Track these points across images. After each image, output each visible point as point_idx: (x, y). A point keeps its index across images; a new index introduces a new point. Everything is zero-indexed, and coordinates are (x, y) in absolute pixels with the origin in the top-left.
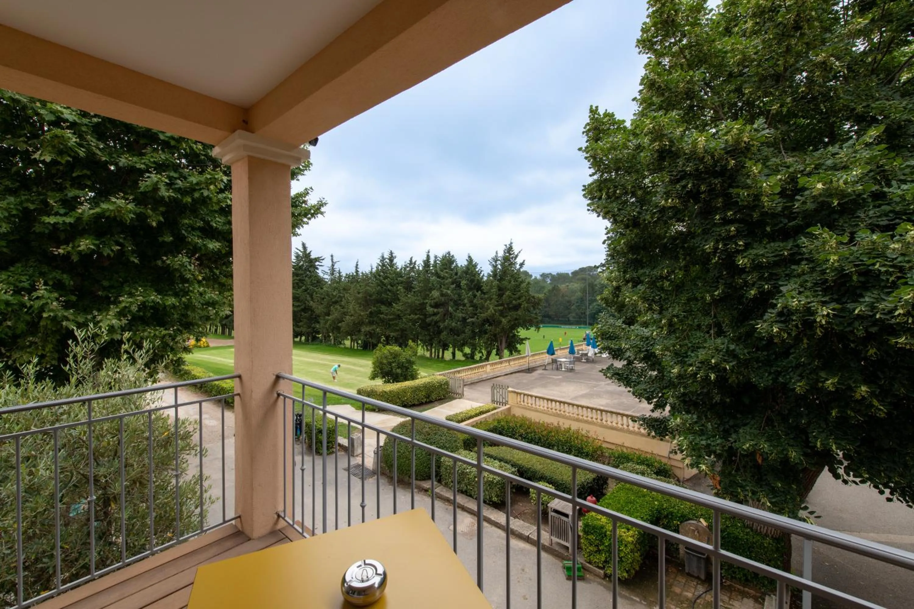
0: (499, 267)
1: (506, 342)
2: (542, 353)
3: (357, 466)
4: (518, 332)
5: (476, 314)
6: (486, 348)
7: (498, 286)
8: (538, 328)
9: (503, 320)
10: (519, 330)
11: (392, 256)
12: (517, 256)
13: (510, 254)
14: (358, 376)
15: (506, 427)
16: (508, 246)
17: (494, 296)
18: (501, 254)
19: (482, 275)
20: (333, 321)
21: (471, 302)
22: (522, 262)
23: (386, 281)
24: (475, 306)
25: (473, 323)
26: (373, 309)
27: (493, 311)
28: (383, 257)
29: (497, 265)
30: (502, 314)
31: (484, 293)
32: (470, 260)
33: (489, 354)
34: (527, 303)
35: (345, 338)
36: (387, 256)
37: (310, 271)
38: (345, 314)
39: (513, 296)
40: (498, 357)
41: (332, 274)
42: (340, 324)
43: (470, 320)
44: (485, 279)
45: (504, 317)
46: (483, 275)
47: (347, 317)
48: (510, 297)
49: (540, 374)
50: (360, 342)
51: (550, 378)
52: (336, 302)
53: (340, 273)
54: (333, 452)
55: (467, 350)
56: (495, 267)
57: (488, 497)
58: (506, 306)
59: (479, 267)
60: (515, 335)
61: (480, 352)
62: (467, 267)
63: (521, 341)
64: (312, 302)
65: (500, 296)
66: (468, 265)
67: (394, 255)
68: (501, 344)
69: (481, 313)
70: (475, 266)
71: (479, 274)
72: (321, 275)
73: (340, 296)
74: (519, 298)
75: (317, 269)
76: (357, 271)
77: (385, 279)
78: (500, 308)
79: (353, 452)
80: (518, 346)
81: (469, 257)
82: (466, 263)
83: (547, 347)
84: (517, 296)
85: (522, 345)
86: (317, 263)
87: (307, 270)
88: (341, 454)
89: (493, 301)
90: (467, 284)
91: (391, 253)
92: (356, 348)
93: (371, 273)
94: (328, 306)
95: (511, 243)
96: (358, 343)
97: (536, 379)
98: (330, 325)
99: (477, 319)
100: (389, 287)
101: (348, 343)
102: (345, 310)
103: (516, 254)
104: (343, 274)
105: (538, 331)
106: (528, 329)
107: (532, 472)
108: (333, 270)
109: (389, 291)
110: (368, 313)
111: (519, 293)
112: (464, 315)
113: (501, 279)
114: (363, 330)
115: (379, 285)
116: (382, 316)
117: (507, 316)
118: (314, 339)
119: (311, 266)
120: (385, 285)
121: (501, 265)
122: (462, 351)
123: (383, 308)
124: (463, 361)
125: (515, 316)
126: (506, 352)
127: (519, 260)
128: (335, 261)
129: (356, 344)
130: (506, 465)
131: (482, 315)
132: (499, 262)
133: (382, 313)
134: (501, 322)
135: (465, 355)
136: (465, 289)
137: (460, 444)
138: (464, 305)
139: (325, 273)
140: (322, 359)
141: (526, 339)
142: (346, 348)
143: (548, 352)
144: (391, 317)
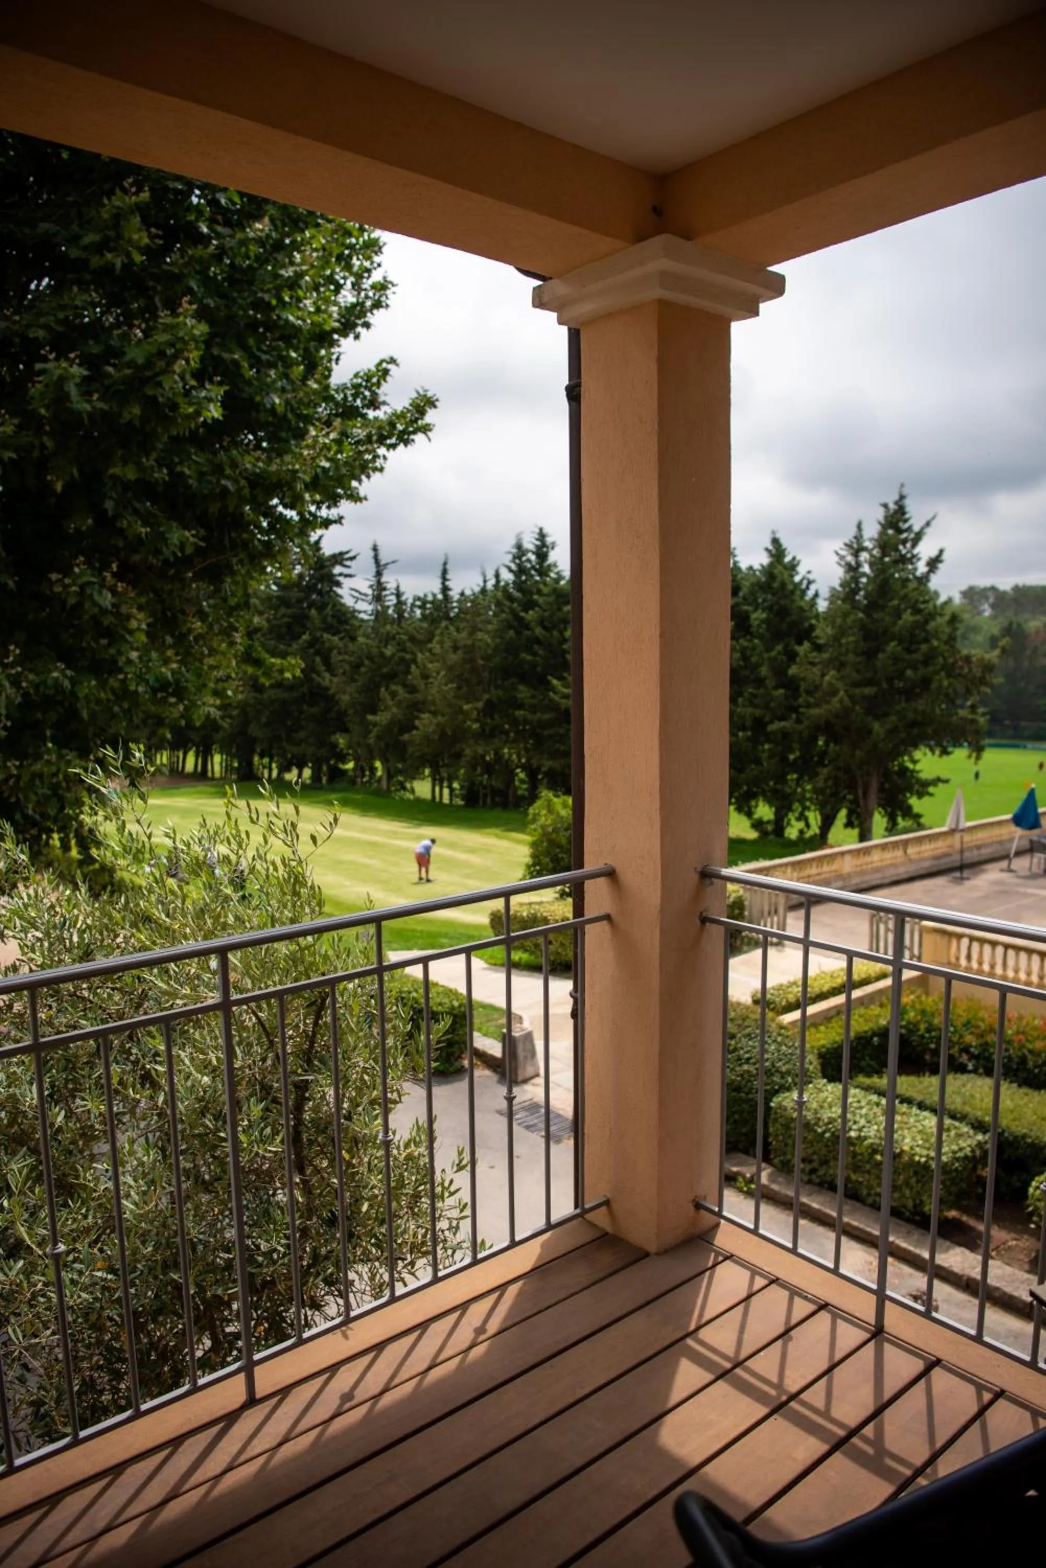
0: (866, 569)
1: (881, 790)
2: (1000, 823)
3: (532, 1107)
4: (915, 762)
5: (795, 709)
6: (822, 808)
7: (863, 627)
8: (978, 750)
9: (877, 726)
10: (917, 755)
11: (544, 545)
12: (918, 537)
13: (899, 531)
14: (468, 876)
15: (923, 1027)
16: (892, 506)
17: (851, 657)
18: (871, 531)
19: (810, 593)
20: (389, 728)
21: (780, 672)
22: (934, 553)
23: (531, 616)
24: (792, 686)
25: (785, 734)
26: (495, 694)
27: (846, 699)
28: (519, 546)
29: (859, 565)
30: (874, 708)
31: (818, 648)
32: (777, 550)
33: (827, 823)
34: (949, 676)
35: (415, 774)
36: (530, 543)
37: (320, 593)
38: (416, 708)
39: (907, 657)
40: (855, 832)
41: (378, 598)
42: (406, 737)
43: (774, 727)
44: (822, 605)
45: (877, 718)
46: (816, 595)
47: (425, 716)
48: (896, 659)
49: (995, 883)
50: (456, 785)
51: (1026, 895)
52: (391, 677)
53: (398, 594)
54: (460, 1071)
55: (764, 811)
56: (853, 569)
57: (910, 1204)
58: (885, 685)
59: (802, 570)
60: (904, 771)
61: (802, 817)
62: (769, 572)
63: (923, 788)
64: (327, 675)
65: (870, 655)
66: (771, 565)
67: (549, 540)
68: (865, 794)
69: (809, 706)
70: (793, 567)
71: (804, 592)
72: (348, 601)
73: (402, 659)
74: (926, 663)
75: (338, 584)
76: (445, 589)
77: (526, 610)
78: (868, 691)
79: (514, 1070)
80: (913, 801)
81: (775, 541)
82: (765, 560)
83: (1016, 806)
84: (918, 656)
85: (926, 799)
86: (337, 570)
87: (311, 588)
88: (482, 1074)
89: (848, 670)
90: (767, 621)
91: (542, 536)
92: (446, 800)
93: (484, 591)
94: (371, 689)
95: (902, 497)
96: (452, 790)
97: (986, 897)
98: (379, 737)
99: (799, 721)
100: (539, 631)
101: (423, 788)
102: (419, 697)
103: (916, 528)
104: (408, 597)
105: (978, 758)
106: (945, 752)
107: (1032, 1145)
108: (379, 588)
109: (538, 641)
110: (480, 705)
111: (924, 647)
112: (758, 713)
113: (872, 606)
114: (468, 751)
115: (510, 627)
116: (519, 713)
117: (887, 715)
118: (336, 775)
119: (321, 579)
120: (527, 627)
121: (871, 565)
122: (749, 814)
123: (523, 692)
124: (754, 842)
125: (910, 715)
126: (879, 821)
127: (925, 550)
128: (383, 560)
129: (446, 792)
130: (957, 1124)
131: (815, 712)
132: (864, 556)
133: (521, 706)
134: (870, 732)
135: (758, 825)
136: (761, 637)
137: (812, 1063)
138: (760, 682)
139: (359, 595)
140: (364, 830)
141: (938, 781)
142: (419, 801)
143: (1018, 820)
144: (547, 716)
